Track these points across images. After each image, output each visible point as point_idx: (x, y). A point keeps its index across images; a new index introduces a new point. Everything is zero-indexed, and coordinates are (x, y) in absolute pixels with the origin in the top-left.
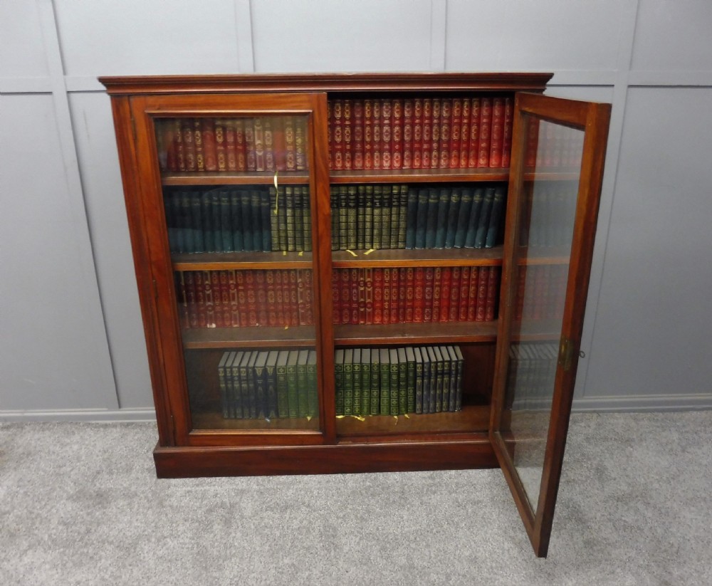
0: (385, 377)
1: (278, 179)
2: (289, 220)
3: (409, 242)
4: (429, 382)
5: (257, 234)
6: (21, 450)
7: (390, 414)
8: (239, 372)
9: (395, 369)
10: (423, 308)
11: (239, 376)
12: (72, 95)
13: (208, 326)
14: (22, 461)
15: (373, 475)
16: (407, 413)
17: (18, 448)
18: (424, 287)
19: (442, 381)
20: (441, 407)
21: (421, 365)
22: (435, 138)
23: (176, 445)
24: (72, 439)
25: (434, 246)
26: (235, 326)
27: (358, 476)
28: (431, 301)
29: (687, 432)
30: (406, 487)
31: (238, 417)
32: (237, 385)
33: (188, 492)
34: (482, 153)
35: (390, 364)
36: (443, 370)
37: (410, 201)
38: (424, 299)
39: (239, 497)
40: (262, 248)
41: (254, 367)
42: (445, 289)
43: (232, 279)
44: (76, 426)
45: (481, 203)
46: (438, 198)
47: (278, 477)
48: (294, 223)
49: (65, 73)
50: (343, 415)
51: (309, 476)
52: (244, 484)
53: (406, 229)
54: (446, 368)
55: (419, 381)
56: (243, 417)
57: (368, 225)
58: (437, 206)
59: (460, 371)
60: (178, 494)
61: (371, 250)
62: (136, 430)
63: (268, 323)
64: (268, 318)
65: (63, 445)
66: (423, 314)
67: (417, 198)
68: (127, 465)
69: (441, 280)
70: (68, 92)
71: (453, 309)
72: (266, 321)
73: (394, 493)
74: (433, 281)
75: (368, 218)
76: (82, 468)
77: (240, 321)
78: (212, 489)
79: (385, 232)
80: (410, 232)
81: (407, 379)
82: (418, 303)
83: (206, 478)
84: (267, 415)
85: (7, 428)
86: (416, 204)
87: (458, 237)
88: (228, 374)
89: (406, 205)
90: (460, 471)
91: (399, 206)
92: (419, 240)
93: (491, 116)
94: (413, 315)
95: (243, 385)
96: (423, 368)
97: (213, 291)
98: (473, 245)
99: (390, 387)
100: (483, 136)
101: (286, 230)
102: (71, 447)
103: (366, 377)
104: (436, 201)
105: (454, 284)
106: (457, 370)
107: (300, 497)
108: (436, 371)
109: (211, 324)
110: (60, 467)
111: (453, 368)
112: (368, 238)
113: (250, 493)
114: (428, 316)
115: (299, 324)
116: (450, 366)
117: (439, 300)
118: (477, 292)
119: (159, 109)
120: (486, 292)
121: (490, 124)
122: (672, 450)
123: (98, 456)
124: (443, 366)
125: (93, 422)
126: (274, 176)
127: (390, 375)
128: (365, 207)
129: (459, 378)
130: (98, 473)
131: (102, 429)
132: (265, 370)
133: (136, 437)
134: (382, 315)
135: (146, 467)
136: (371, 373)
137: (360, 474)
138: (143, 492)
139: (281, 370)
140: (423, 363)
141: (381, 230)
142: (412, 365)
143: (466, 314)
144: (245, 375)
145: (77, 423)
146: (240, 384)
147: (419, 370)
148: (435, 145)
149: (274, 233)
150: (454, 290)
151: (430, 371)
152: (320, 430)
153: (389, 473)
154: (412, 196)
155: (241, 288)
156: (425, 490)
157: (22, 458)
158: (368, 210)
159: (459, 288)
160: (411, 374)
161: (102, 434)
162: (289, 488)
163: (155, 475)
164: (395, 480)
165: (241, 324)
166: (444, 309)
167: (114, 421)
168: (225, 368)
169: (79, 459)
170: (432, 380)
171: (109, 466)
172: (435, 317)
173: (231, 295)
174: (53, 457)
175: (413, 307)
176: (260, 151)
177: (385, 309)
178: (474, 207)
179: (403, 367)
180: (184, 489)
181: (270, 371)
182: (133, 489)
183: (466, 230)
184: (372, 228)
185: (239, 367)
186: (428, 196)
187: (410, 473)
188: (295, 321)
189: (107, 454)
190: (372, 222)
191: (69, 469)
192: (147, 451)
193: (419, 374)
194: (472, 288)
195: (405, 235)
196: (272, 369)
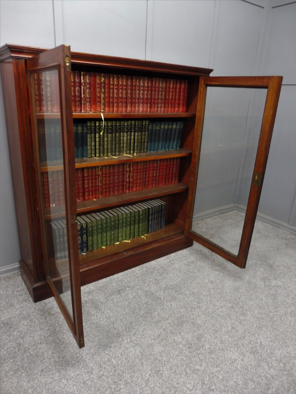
0: (137, 218)
1: (105, 115)
2: (97, 140)
3: (148, 148)
4: (154, 217)
5: (80, 148)
7: (139, 236)
9: (141, 213)
16: (145, 234)
18: (153, 170)
19: (159, 216)
20: (158, 228)
25: (158, 150)
28: (156, 177)
30: (161, 265)
34: (176, 105)
35: (139, 211)
36: (159, 210)
37: (150, 128)
38: (153, 176)
40: (83, 157)
42: (161, 170)
45: (176, 128)
46: (160, 127)
47: (101, 280)
48: (100, 141)
50: (119, 242)
53: (148, 143)
55: (150, 217)
57: (132, 141)
58: (160, 130)
59: (165, 209)
63: (84, 199)
67: (153, 127)
69: (160, 167)
74: (157, 167)
75: (132, 137)
80: (150, 143)
81: (146, 217)
82: (151, 179)
84: (83, 250)
86: (152, 129)
87: (167, 145)
89: (148, 131)
91: (145, 131)
93: (180, 88)
94: (148, 185)
96: (152, 210)
97: (54, 184)
98: (172, 148)
99: (139, 222)
100: (177, 97)
103: (128, 219)
105: (165, 167)
108: (157, 210)
109: (53, 204)
111: (163, 208)
112: (132, 148)
114: (155, 185)
115: (99, 197)
117: (159, 176)
120: (176, 169)
121: (180, 92)
124: (159, 208)
126: (101, 113)
127: (139, 216)
128: (131, 132)
129: (165, 212)
132: (82, 226)
136: (131, 217)
138: (33, 312)
139: (90, 224)
140: (152, 208)
141: (138, 143)
142: (147, 210)
147: (150, 212)
148: (160, 101)
149: (89, 147)
150: (164, 171)
151: (154, 211)
154: (150, 126)
156: (170, 264)
158: (133, 133)
159: (166, 169)
160: (147, 214)
162: (111, 283)
170: (155, 215)
176: (84, 101)
178: (173, 130)
179: (144, 212)
182: (24, 313)
183: (170, 142)
184: (134, 142)
186: (157, 125)
190: (134, 139)
193: (151, 214)
194: (171, 169)
195: (147, 145)
196: (85, 225)
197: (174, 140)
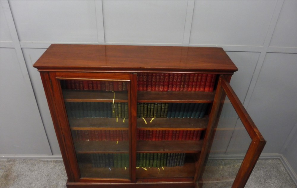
1: (115, 100)
2: (119, 108)
3: (168, 115)
4: (173, 158)
6: (15, 174)
7: (157, 167)
10: (172, 136)
12: (24, 49)
13: (86, 140)
14: (15, 180)
16: (163, 166)
17: (14, 173)
19: (178, 158)
20: (176, 165)
22: (182, 81)
23: (75, 181)
25: (179, 117)
26: (97, 140)
29: (267, 171)
34: (202, 86)
36: (178, 154)
40: (108, 116)
49: (19, 40)
50: (139, 167)
55: (169, 158)
57: (152, 110)
61: (153, 119)
62: (59, 164)
63: (110, 140)
64: (110, 138)
65: (32, 171)
66: (172, 138)
68: (56, 183)
70: (22, 48)
71: (184, 136)
75: (152, 107)
76: (39, 184)
77: (99, 139)
79: (159, 112)
80: (169, 112)
81: (164, 157)
84: (110, 166)
85: (9, 161)
87: (188, 114)
92: (172, 115)
94: (168, 138)
98: (194, 117)
99: (157, 160)
100: (203, 80)
101: (118, 111)
102: (34, 173)
103: (148, 156)
106: (184, 154)
108: (176, 155)
110: (30, 184)
111: (182, 154)
112: (152, 114)
114: (174, 138)
115: (122, 140)
119: (61, 77)
120: (198, 132)
121: (207, 77)
122: (260, 181)
123: (45, 178)
125: (43, 160)
126: (113, 99)
127: (157, 156)
129: (184, 157)
131: (46, 163)
134: (156, 138)
136: (150, 155)
141: (157, 112)
143: (189, 138)
148: (182, 83)
151: (173, 155)
152: (130, 179)
157: (15, 179)
158: (152, 105)
160: (166, 156)
161: (46, 165)
166: (181, 136)
167: (51, 160)
169: (37, 180)
172: (177, 139)
174: (27, 178)
175: (168, 136)
177: (157, 136)
181: (111, 155)
183: (192, 112)
184: (154, 111)
189: (48, 177)
190: (154, 109)
191: (34, 185)
192: (64, 176)
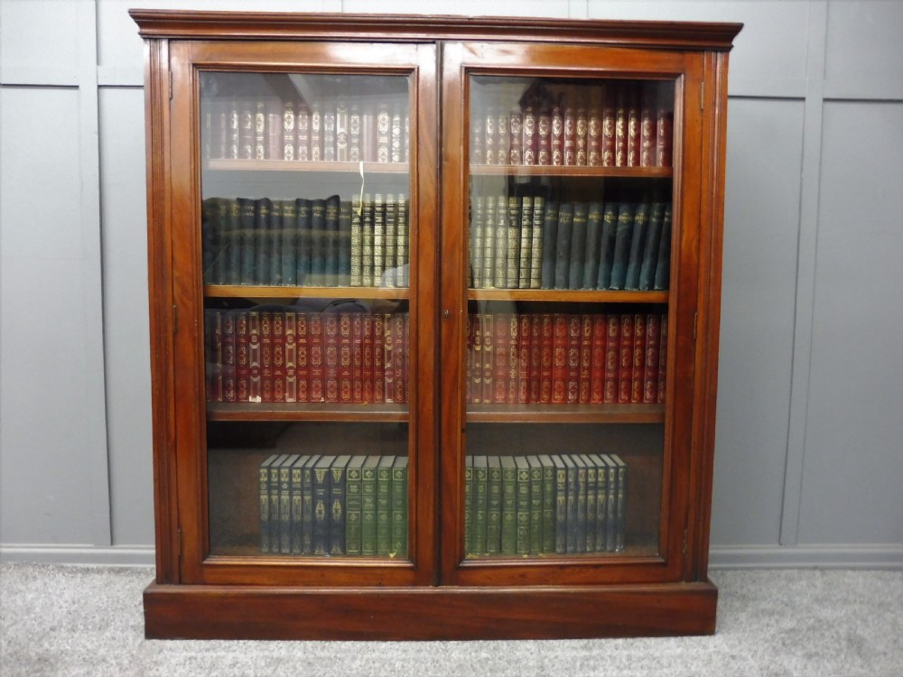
0: (510, 489)
1: (365, 165)
2: (378, 241)
3: (545, 278)
4: (576, 499)
5: (330, 261)
7: (516, 553)
8: (291, 475)
9: (524, 476)
10: (566, 380)
11: (290, 483)
12: (106, 92)
13: (251, 399)
15: (492, 644)
16: (542, 551)
18: (566, 348)
19: (596, 499)
20: (595, 544)
21: (564, 472)
22: (581, 133)
23: (180, 583)
24: (29, 586)
25: (580, 285)
26: (289, 400)
27: (467, 644)
28: (578, 369)
30: (546, 661)
31: (283, 551)
32: (285, 497)
33: (190, 659)
35: (517, 469)
36: (596, 482)
37: (548, 218)
38: (566, 367)
39: (272, 668)
40: (337, 283)
41: (314, 467)
42: (597, 351)
43: (290, 328)
44: (42, 569)
45: (646, 224)
46: (586, 217)
47: (338, 642)
48: (384, 246)
49: (98, 63)
51: (389, 643)
52: (283, 652)
53: (541, 260)
54: (600, 479)
55: (561, 498)
56: (291, 551)
57: (489, 252)
58: (584, 227)
59: (621, 485)
60: (174, 661)
63: (339, 398)
64: (339, 390)
65: (13, 593)
66: (566, 390)
67: (557, 216)
68: (102, 619)
69: (591, 339)
70: (99, 87)
71: (609, 384)
72: (335, 395)
73: (527, 668)
74: (579, 340)
75: (489, 242)
77: (297, 393)
78: (231, 655)
79: (511, 263)
80: (547, 265)
81: (543, 495)
82: (559, 373)
83: (222, 641)
84: (328, 549)
86: (556, 223)
87: (615, 272)
88: (275, 479)
89: (541, 225)
90: (630, 640)
91: (531, 226)
92: (559, 277)
94: (550, 391)
95: (295, 497)
96: (566, 476)
97: (262, 346)
98: (636, 285)
99: (517, 506)
100: (646, 133)
101: (372, 256)
104: (584, 220)
105: (611, 344)
106: (616, 480)
107: (372, 671)
108: (586, 483)
109: (254, 396)
111: (612, 479)
112: (488, 271)
113: (291, 664)
114: (573, 393)
115: (383, 400)
116: (606, 475)
117: (590, 369)
118: (643, 357)
120: (656, 357)
124: (596, 475)
125: (69, 565)
126: (359, 161)
127: (517, 486)
128: (484, 226)
129: (620, 496)
130: (53, 629)
132: (329, 474)
133: (128, 587)
134: (507, 390)
135: (132, 623)
136: (489, 482)
137: (471, 642)
138: (116, 658)
139: (354, 474)
140: (566, 468)
141: (505, 260)
142: (550, 473)
143: (629, 391)
144: (299, 480)
145: (43, 566)
146: (291, 495)
147: (561, 480)
148: (580, 143)
149: (355, 260)
150: (610, 354)
151: (576, 482)
153: (518, 642)
154: (549, 211)
155: (302, 341)
156: (578, 664)
158: (489, 230)
159: (618, 351)
160: (549, 488)
161: (78, 580)
162: (354, 659)
163: (143, 635)
164: (528, 650)
165: (298, 398)
166: (596, 384)
167: (101, 566)
168: (269, 468)
170: (581, 497)
171: (74, 620)
172: (583, 396)
173: (287, 353)
175: (551, 379)
176: (342, 143)
177: (511, 380)
178: (637, 230)
179: (536, 475)
180: (185, 653)
181: (337, 475)
182: (102, 652)
183: (626, 264)
184: (494, 257)
185: (291, 468)
186: (573, 212)
187: (551, 641)
188: (378, 397)
190: (494, 248)
193: (561, 487)
194: (637, 352)
195: (540, 269)
196: (340, 474)
197: (640, 261)
